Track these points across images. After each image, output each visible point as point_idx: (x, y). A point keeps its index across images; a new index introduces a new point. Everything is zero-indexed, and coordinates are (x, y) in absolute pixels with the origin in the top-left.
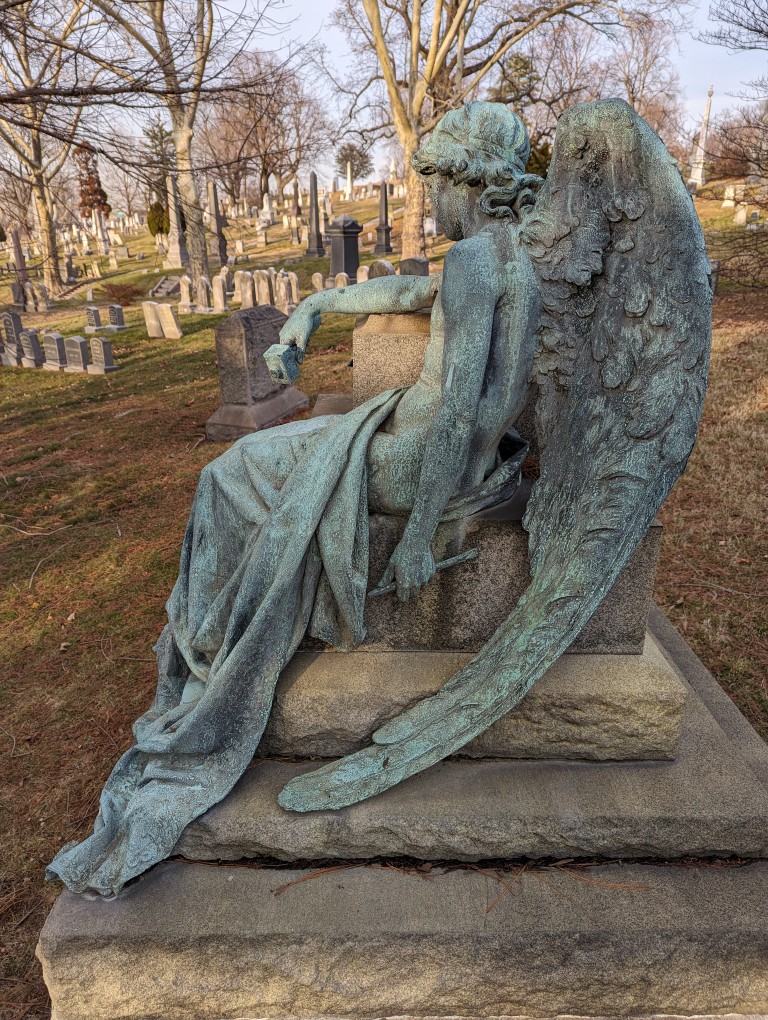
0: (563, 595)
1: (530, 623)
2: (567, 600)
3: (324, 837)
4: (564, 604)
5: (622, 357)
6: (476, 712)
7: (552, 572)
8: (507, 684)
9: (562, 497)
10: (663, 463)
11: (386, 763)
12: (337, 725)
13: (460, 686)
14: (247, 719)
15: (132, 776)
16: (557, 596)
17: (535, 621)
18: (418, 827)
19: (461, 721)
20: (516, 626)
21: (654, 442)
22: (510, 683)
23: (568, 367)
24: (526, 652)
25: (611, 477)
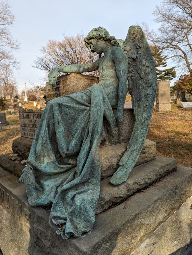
0: (144, 120)
1: (139, 128)
2: (145, 121)
3: (126, 190)
4: (145, 122)
5: (143, 72)
6: (137, 150)
7: (140, 116)
8: (140, 142)
9: (137, 101)
10: (154, 91)
11: (126, 168)
12: (112, 164)
13: (131, 147)
14: (94, 167)
15: (60, 203)
16: (143, 121)
17: (140, 127)
18: (140, 180)
19: (135, 153)
20: (136, 130)
21: (151, 87)
22: (141, 142)
23: (133, 75)
24: (141, 134)
25: (146, 95)
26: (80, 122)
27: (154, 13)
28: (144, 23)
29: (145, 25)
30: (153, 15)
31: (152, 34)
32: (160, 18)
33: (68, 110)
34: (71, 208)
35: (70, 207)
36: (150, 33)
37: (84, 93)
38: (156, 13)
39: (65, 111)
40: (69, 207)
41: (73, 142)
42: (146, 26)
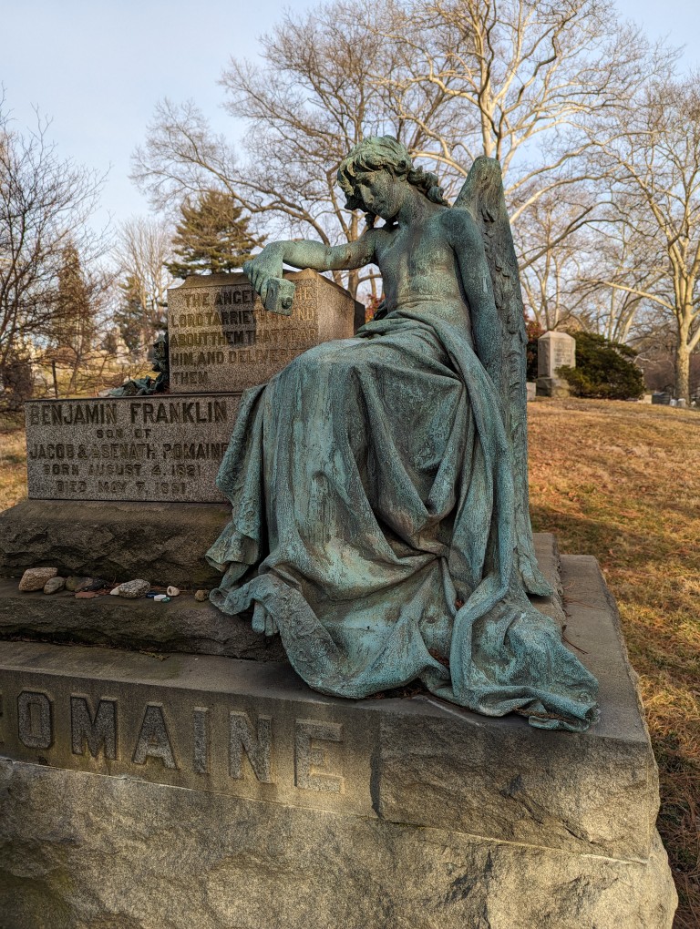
26: (440, 424)
27: (225, 83)
28: (193, 108)
29: (197, 115)
30: (223, 88)
31: (221, 151)
32: (245, 104)
33: (402, 386)
34: (504, 668)
35: (500, 666)
36: (214, 147)
37: (420, 337)
38: (230, 82)
39: (393, 390)
40: (497, 666)
41: (445, 483)
42: (199, 119)
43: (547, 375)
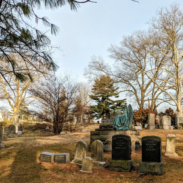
28: (101, 57)
30: (108, 52)
31: (107, 67)
32: (114, 55)
33: (122, 117)
38: (110, 50)
42: (102, 60)
43: (177, 125)
